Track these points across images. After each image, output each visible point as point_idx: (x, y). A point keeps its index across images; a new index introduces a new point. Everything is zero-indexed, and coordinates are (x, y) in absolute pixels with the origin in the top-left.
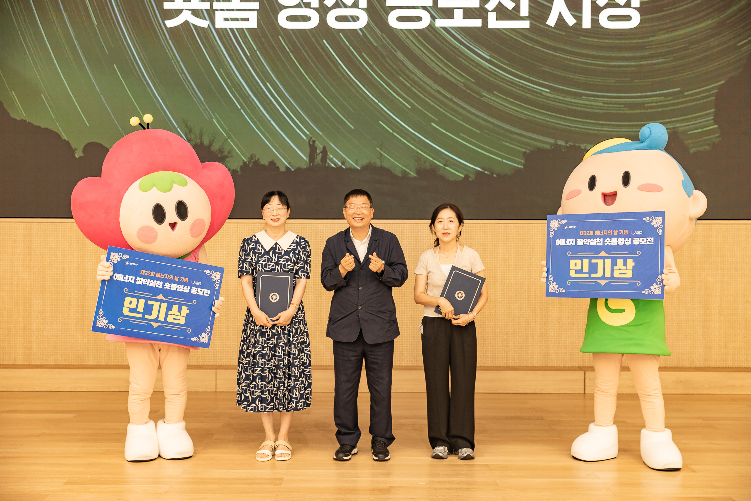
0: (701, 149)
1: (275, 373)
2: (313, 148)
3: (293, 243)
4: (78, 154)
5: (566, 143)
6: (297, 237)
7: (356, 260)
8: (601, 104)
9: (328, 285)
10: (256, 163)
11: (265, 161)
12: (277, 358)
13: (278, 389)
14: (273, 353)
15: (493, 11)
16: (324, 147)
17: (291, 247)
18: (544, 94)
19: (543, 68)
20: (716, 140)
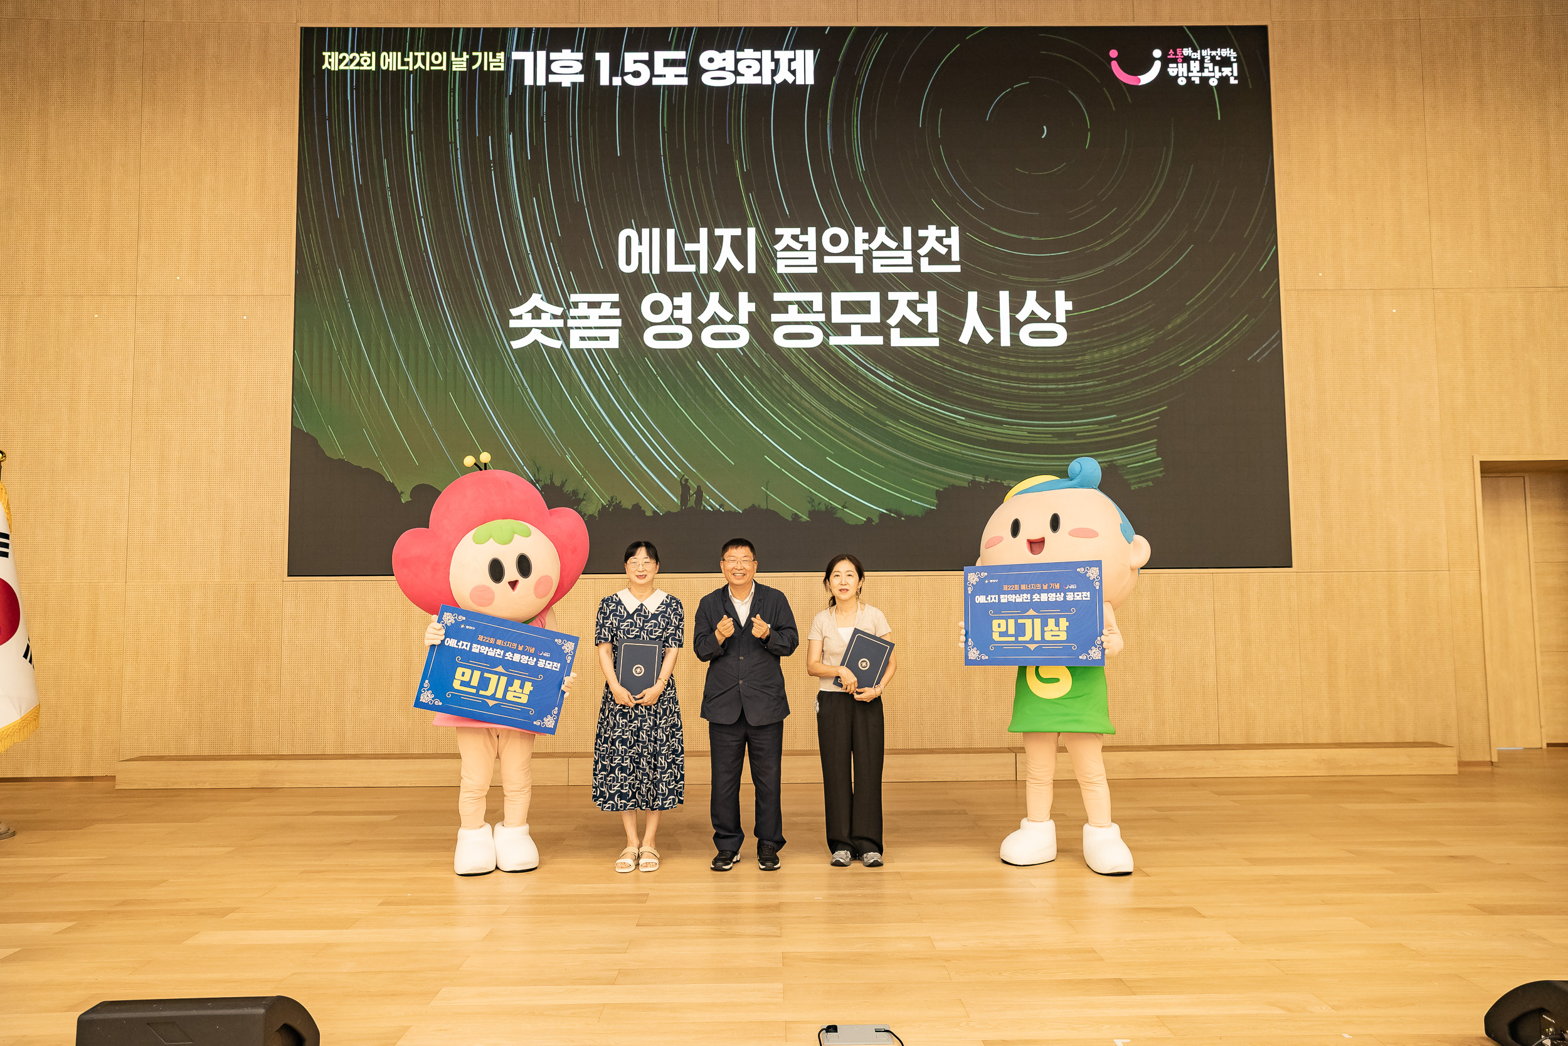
0: (1144, 485)
1: (639, 763)
2: (685, 487)
3: (662, 604)
4: (405, 498)
5: (986, 479)
6: (667, 597)
7: (736, 624)
8: (1026, 434)
9: (703, 655)
10: (618, 506)
11: (627, 504)
12: (641, 744)
13: (641, 782)
14: (636, 738)
15: (896, 327)
16: (699, 487)
17: (660, 609)
18: (958, 422)
19: (956, 393)
20: (1160, 475)
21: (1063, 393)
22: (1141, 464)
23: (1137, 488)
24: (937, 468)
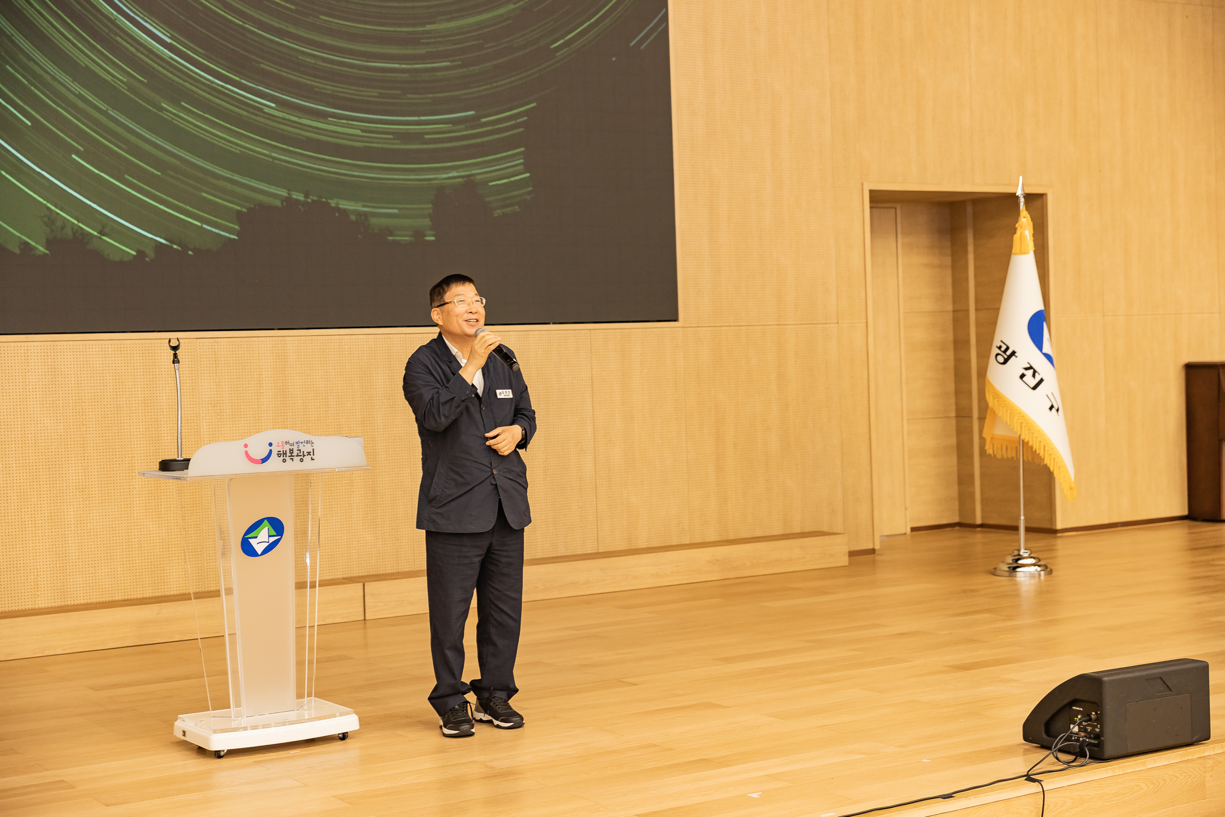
0: (508, 210)
5: (306, 196)
8: (358, 132)
18: (266, 110)
19: (262, 65)
20: (528, 197)
21: (406, 75)
22: (505, 181)
23: (501, 214)
24: (237, 177)
